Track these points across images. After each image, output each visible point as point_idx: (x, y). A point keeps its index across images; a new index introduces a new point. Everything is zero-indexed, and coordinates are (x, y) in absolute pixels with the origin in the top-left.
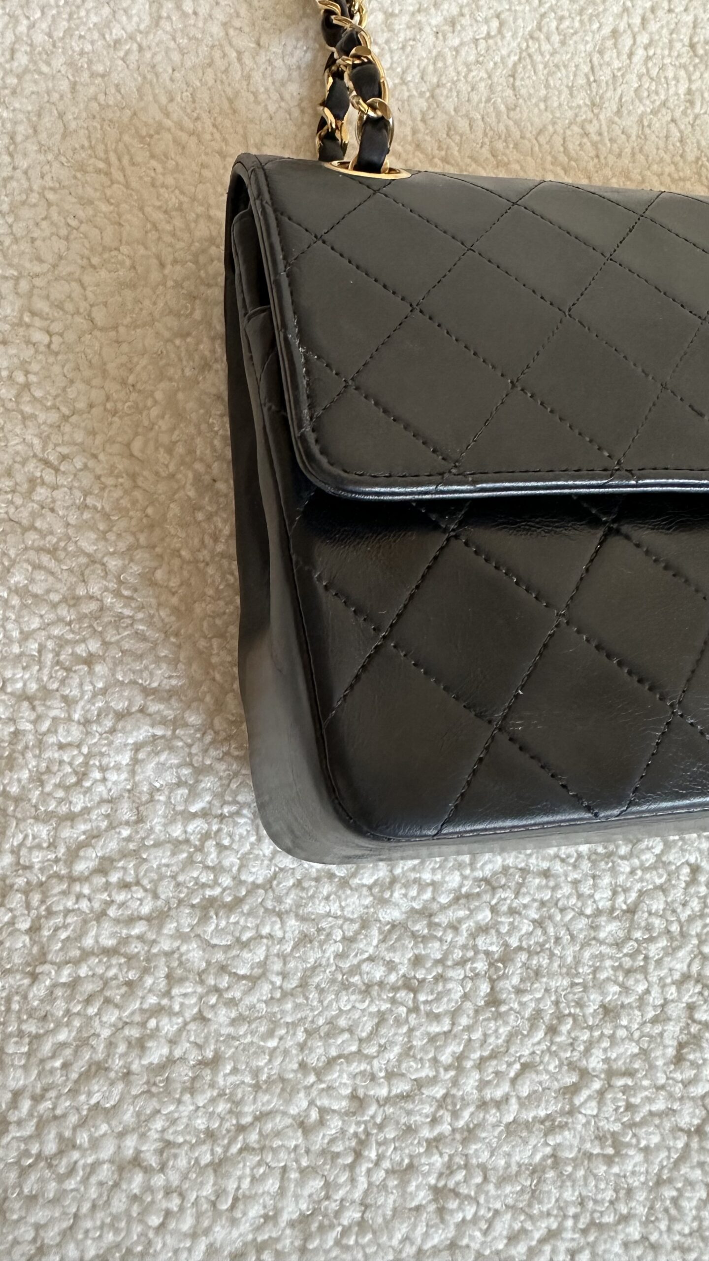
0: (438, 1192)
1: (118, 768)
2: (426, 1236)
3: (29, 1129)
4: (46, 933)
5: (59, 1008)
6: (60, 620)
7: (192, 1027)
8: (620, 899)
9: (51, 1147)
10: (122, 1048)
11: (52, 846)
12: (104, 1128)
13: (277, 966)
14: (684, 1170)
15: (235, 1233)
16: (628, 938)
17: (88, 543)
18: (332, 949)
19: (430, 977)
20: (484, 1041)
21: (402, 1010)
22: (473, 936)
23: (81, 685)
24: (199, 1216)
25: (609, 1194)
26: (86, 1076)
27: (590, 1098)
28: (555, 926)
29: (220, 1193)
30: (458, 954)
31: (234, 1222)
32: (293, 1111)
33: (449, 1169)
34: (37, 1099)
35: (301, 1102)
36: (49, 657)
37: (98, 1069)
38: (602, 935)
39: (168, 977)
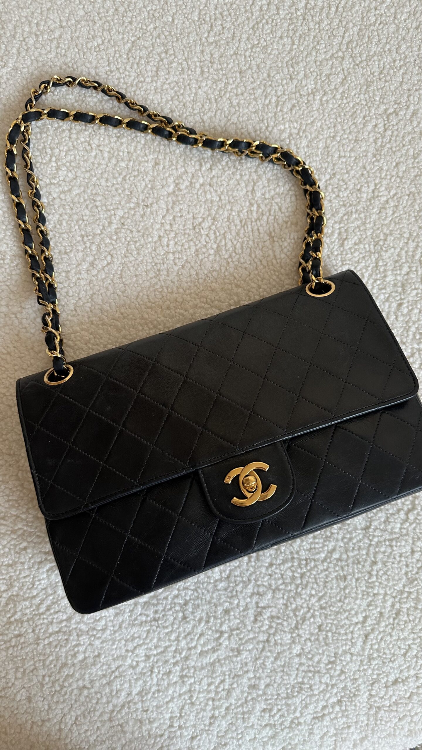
0: (182, 677)
1: (43, 579)
2: (180, 690)
3: (50, 685)
4: (37, 632)
5: (48, 651)
6: (13, 539)
7: (89, 647)
8: (223, 575)
9: (58, 688)
10: (70, 658)
11: (31, 607)
12: (71, 680)
13: (110, 624)
14: (263, 654)
15: (120, 700)
16: (229, 586)
17: (14, 512)
18: (126, 615)
19: (161, 616)
20: (184, 631)
21: (154, 628)
22: (173, 599)
23: (24, 557)
24: (108, 697)
25: (239, 666)
26: (61, 668)
27: (225, 639)
28: (201, 589)
29: (112, 691)
30: (169, 607)
31: (118, 697)
32: (127, 664)
33: (182, 670)
34: (50, 676)
35: (129, 661)
36: (12, 552)
37: (64, 665)
38: (219, 588)
39: (77, 635)
